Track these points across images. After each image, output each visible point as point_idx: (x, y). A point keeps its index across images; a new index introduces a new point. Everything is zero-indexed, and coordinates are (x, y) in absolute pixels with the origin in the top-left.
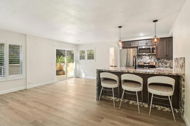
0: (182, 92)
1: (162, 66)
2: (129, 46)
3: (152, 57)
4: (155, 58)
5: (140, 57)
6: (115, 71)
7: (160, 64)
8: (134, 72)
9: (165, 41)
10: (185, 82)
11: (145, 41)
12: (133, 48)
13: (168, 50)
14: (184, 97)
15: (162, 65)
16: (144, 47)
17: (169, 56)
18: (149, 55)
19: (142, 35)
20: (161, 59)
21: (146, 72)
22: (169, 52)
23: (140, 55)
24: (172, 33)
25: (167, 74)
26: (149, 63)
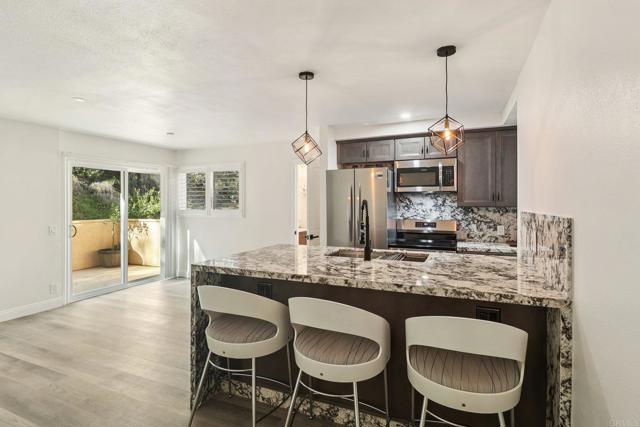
0: (562, 389)
1: (481, 233)
2: (364, 160)
3: (444, 202)
4: (456, 204)
5: (402, 202)
6: (267, 277)
7: (473, 227)
8: (346, 282)
9: (489, 140)
10: (573, 342)
11: (420, 139)
12: (377, 166)
13: (499, 178)
14: (569, 416)
15: (481, 230)
16: (417, 164)
17: (503, 200)
18: (435, 193)
19: (406, 116)
20: (476, 210)
21: (399, 286)
22: (502, 184)
23: (401, 193)
24: (514, 112)
25: (492, 299)
26: (433, 225)
